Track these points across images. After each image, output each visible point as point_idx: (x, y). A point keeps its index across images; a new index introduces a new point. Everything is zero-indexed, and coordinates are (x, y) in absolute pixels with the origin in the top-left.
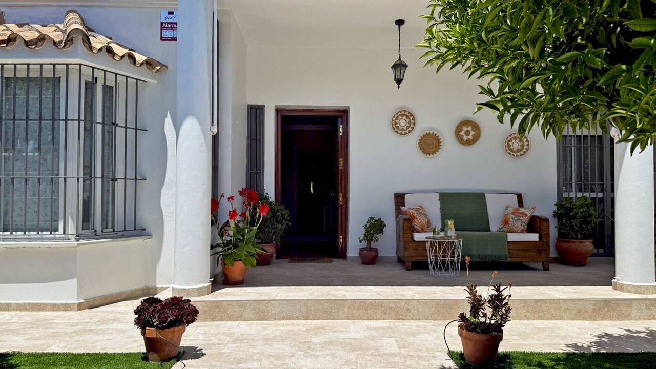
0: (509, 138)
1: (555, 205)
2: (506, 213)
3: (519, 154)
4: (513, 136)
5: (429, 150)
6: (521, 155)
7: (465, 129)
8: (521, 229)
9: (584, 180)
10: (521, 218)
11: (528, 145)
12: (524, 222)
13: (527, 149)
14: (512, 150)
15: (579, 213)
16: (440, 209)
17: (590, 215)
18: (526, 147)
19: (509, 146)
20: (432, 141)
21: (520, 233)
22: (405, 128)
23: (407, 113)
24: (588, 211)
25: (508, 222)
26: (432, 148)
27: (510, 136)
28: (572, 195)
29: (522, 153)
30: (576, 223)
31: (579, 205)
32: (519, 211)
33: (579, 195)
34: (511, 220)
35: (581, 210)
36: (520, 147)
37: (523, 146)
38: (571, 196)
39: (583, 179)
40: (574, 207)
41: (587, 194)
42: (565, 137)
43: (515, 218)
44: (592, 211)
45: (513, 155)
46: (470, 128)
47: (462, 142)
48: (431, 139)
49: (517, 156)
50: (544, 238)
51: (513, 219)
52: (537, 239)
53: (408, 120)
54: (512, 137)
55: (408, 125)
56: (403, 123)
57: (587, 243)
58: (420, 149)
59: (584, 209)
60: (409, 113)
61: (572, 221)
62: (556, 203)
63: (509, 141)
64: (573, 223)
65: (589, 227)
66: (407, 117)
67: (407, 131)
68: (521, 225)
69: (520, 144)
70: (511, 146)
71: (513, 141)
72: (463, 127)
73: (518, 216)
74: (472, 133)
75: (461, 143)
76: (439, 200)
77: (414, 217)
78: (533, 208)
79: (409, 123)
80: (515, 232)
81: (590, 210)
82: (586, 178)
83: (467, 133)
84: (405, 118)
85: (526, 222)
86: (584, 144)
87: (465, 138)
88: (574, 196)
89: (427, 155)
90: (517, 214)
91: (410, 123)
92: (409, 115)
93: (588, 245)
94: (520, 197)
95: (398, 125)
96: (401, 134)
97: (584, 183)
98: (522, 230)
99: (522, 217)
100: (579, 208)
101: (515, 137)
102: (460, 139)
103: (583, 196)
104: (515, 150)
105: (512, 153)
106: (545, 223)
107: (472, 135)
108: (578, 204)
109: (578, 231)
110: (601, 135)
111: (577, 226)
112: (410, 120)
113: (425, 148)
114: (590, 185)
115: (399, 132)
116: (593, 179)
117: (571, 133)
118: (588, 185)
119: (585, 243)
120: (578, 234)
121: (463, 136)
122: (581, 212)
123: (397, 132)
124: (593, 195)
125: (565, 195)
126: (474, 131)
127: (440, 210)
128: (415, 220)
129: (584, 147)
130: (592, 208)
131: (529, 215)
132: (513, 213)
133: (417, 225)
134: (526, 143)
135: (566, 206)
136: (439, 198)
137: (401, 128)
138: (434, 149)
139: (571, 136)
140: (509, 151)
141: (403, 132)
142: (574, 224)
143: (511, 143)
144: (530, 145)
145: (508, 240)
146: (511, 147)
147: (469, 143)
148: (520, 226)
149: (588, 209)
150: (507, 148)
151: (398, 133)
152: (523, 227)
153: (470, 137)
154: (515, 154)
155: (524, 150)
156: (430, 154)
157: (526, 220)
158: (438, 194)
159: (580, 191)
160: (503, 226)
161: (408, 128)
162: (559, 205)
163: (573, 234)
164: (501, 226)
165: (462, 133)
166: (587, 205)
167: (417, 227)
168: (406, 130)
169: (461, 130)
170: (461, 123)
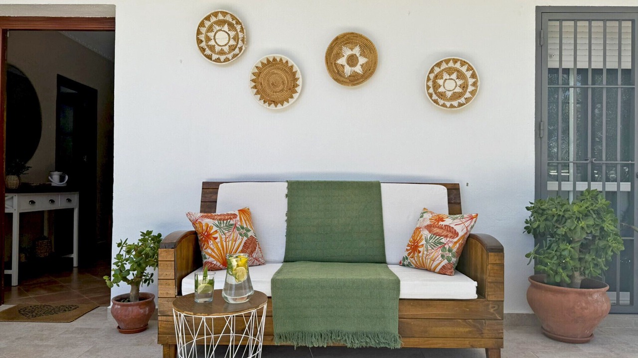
0: (437, 70)
1: (528, 208)
2: (418, 226)
3: (455, 103)
4: (444, 66)
5: (275, 96)
6: (460, 105)
7: (347, 52)
8: (440, 267)
9: (593, 157)
10: (444, 240)
11: (474, 84)
12: (450, 250)
13: (473, 93)
14: (442, 95)
15: (579, 229)
16: (287, 215)
17: (604, 235)
18: (470, 88)
19: (436, 86)
20: (282, 79)
21: (439, 273)
22: (226, 49)
23: (228, 18)
24: (598, 225)
25: (417, 246)
26: (282, 90)
27: (439, 65)
28: (567, 186)
29: (462, 100)
30: (570, 251)
31: (579, 212)
32: (441, 223)
33: (582, 186)
34: (424, 242)
35: (583, 224)
36: (458, 90)
37: (464, 87)
38: (563, 189)
39: (589, 155)
40: (566, 216)
41: (596, 186)
42: (553, 71)
43: (431, 238)
44: (609, 226)
45: (444, 105)
46: (357, 51)
47: (342, 79)
48: (279, 72)
49: (452, 106)
50: (488, 291)
51: (426, 241)
52: (473, 295)
53: (232, 34)
54: (442, 68)
55: (232, 42)
56: (222, 38)
57: (595, 296)
58: (257, 93)
59: (591, 222)
60: (233, 18)
61: (562, 246)
62: (530, 205)
63: (436, 77)
64: (564, 250)
65: (601, 261)
66: (231, 26)
67: (230, 56)
68: (443, 256)
69: (460, 82)
70: (440, 86)
71: (446, 76)
72: (344, 48)
73: (436, 234)
74: (362, 60)
75: (337, 80)
76: (287, 196)
77: (209, 236)
78: (472, 218)
79: (234, 38)
80: (429, 270)
81: (603, 221)
82: (596, 154)
83: (352, 61)
84: (226, 28)
85: (455, 250)
86: (593, 83)
87: (348, 70)
88: (571, 189)
89: (269, 104)
90: (436, 230)
91: (236, 38)
92: (234, 22)
93: (597, 301)
94: (454, 191)
95: (212, 43)
96: (218, 60)
97: (592, 162)
98: (444, 267)
99: (446, 236)
100: (579, 219)
101: (450, 68)
102: (337, 74)
103: (588, 190)
104: (449, 94)
105: (441, 102)
106: (492, 258)
107: (362, 66)
108: (575, 208)
109: (575, 269)
110: (630, 67)
111: (572, 259)
112: (237, 33)
113: (268, 91)
114: (604, 167)
115: (215, 57)
116: (611, 155)
117: (568, 64)
118: (600, 166)
119: (591, 295)
120: (577, 274)
121: (343, 66)
122: (582, 228)
123: (209, 57)
124: (611, 187)
125: (553, 186)
126: (365, 57)
127: (286, 218)
128: (211, 243)
129: (593, 89)
130: (608, 218)
131: (461, 234)
132: (429, 228)
133: (210, 255)
134: (471, 81)
135: (550, 212)
136: (286, 191)
137: (217, 49)
138: (285, 94)
139: (567, 71)
140: (435, 97)
141: (222, 58)
142: (565, 253)
143: (440, 82)
144: (479, 84)
145: (402, 296)
146: (441, 90)
147: (355, 80)
148: (438, 258)
149: (599, 221)
150: (431, 91)
151: (211, 59)
152: (445, 262)
153: (358, 69)
154: (448, 104)
155: (468, 95)
156: (276, 104)
157: (454, 244)
158: (286, 184)
159: (584, 179)
160: (409, 254)
161: (232, 48)
162: (537, 210)
163: (564, 275)
164: (406, 254)
165: (342, 61)
166: (597, 213)
167: (211, 259)
168: (229, 53)
169: (339, 55)
170: (337, 39)
